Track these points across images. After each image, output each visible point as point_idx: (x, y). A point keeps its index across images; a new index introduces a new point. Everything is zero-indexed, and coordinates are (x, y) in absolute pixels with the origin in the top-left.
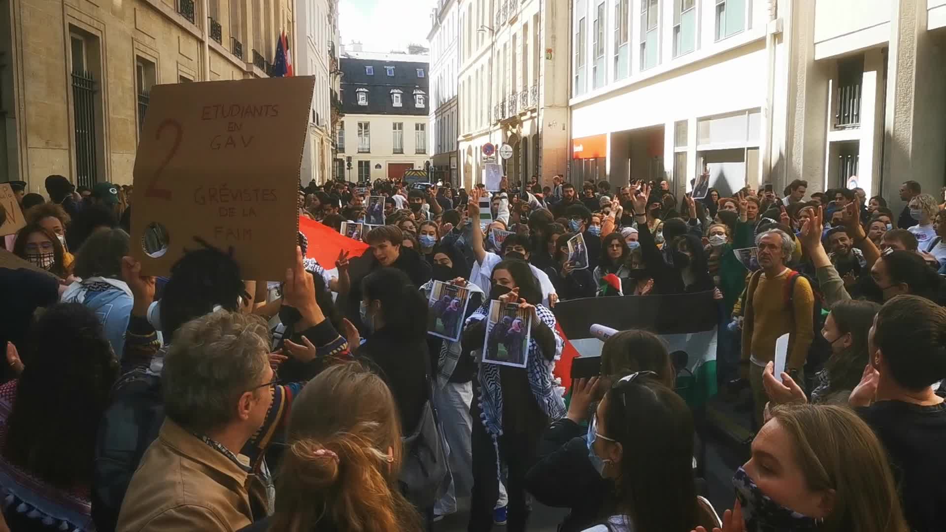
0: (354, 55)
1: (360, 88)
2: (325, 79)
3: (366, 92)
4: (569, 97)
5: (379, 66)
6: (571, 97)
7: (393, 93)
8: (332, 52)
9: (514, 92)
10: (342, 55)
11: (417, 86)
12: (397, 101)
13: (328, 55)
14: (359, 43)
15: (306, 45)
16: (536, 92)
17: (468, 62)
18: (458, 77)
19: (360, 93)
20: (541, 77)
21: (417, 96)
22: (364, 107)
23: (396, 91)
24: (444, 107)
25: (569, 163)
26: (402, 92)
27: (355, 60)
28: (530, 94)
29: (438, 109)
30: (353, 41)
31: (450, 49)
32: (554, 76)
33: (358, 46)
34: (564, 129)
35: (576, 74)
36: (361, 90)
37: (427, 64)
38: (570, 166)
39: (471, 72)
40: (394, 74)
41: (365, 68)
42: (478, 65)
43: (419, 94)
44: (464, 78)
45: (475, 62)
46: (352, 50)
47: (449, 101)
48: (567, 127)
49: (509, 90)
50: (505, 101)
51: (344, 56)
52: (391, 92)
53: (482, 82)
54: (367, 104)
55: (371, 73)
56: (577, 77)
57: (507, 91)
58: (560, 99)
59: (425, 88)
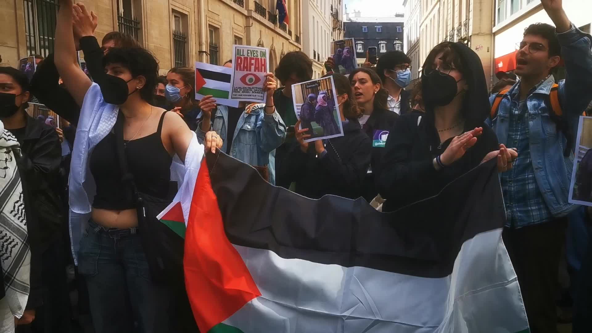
0: (355, 19)
1: (358, 41)
2: (327, 32)
3: (362, 44)
4: (493, 26)
5: (371, 26)
6: (494, 26)
7: (380, 44)
8: (335, 16)
9: (453, 29)
10: (347, 20)
11: (397, 38)
12: (383, 49)
13: (330, 17)
14: (359, 12)
15: (308, 6)
16: (467, 25)
17: (426, 14)
18: (420, 27)
19: (359, 45)
20: (470, 13)
21: (397, 45)
22: (361, 53)
23: (382, 42)
24: (412, 49)
25: (492, 78)
26: (386, 43)
27: (356, 23)
28: (463, 28)
29: (409, 51)
30: (355, 10)
31: (416, 9)
32: (481, 10)
33: (358, 13)
34: (488, 51)
35: (498, 7)
36: (359, 42)
37: (403, 23)
38: (493, 80)
39: (428, 22)
40: (382, 30)
41: (362, 28)
42: (431, 16)
43: (398, 43)
44: (423, 26)
45: (429, 14)
46: (354, 16)
47: (415, 44)
48: (491, 49)
49: (450, 28)
50: (447, 36)
51: (348, 20)
52: (379, 43)
53: (434, 27)
54: (363, 51)
55: (366, 31)
56: (499, 9)
57: (449, 29)
58: (485, 28)
59: (402, 39)
